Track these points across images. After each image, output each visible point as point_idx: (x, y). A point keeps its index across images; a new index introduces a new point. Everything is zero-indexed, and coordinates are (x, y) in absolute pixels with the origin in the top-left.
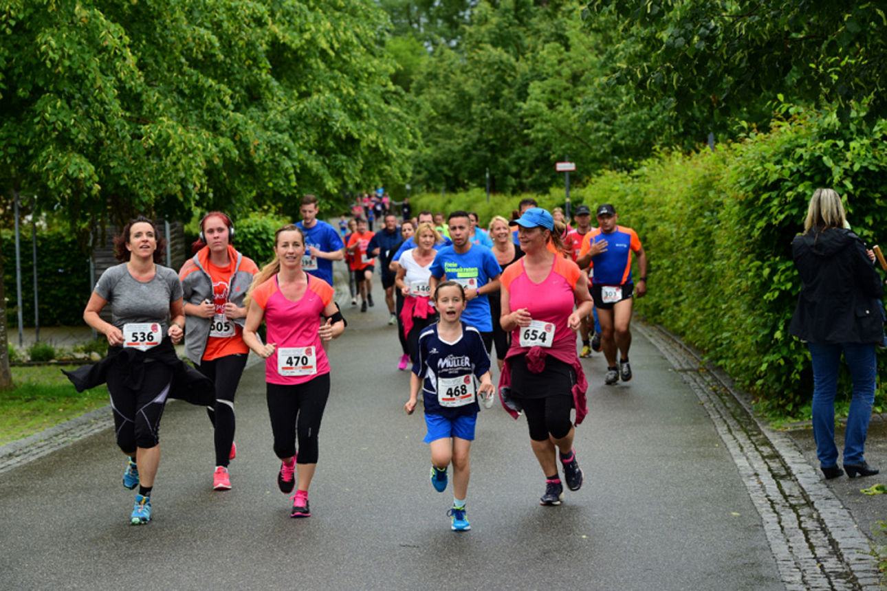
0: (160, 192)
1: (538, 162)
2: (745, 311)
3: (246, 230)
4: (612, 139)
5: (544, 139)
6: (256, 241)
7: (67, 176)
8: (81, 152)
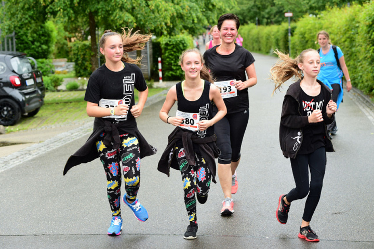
0: (155, 25)
1: (277, 13)
2: (368, 65)
3: (176, 40)
4: (310, 4)
5: (281, 4)
6: (181, 44)
7: (124, 21)
8: (127, 11)
